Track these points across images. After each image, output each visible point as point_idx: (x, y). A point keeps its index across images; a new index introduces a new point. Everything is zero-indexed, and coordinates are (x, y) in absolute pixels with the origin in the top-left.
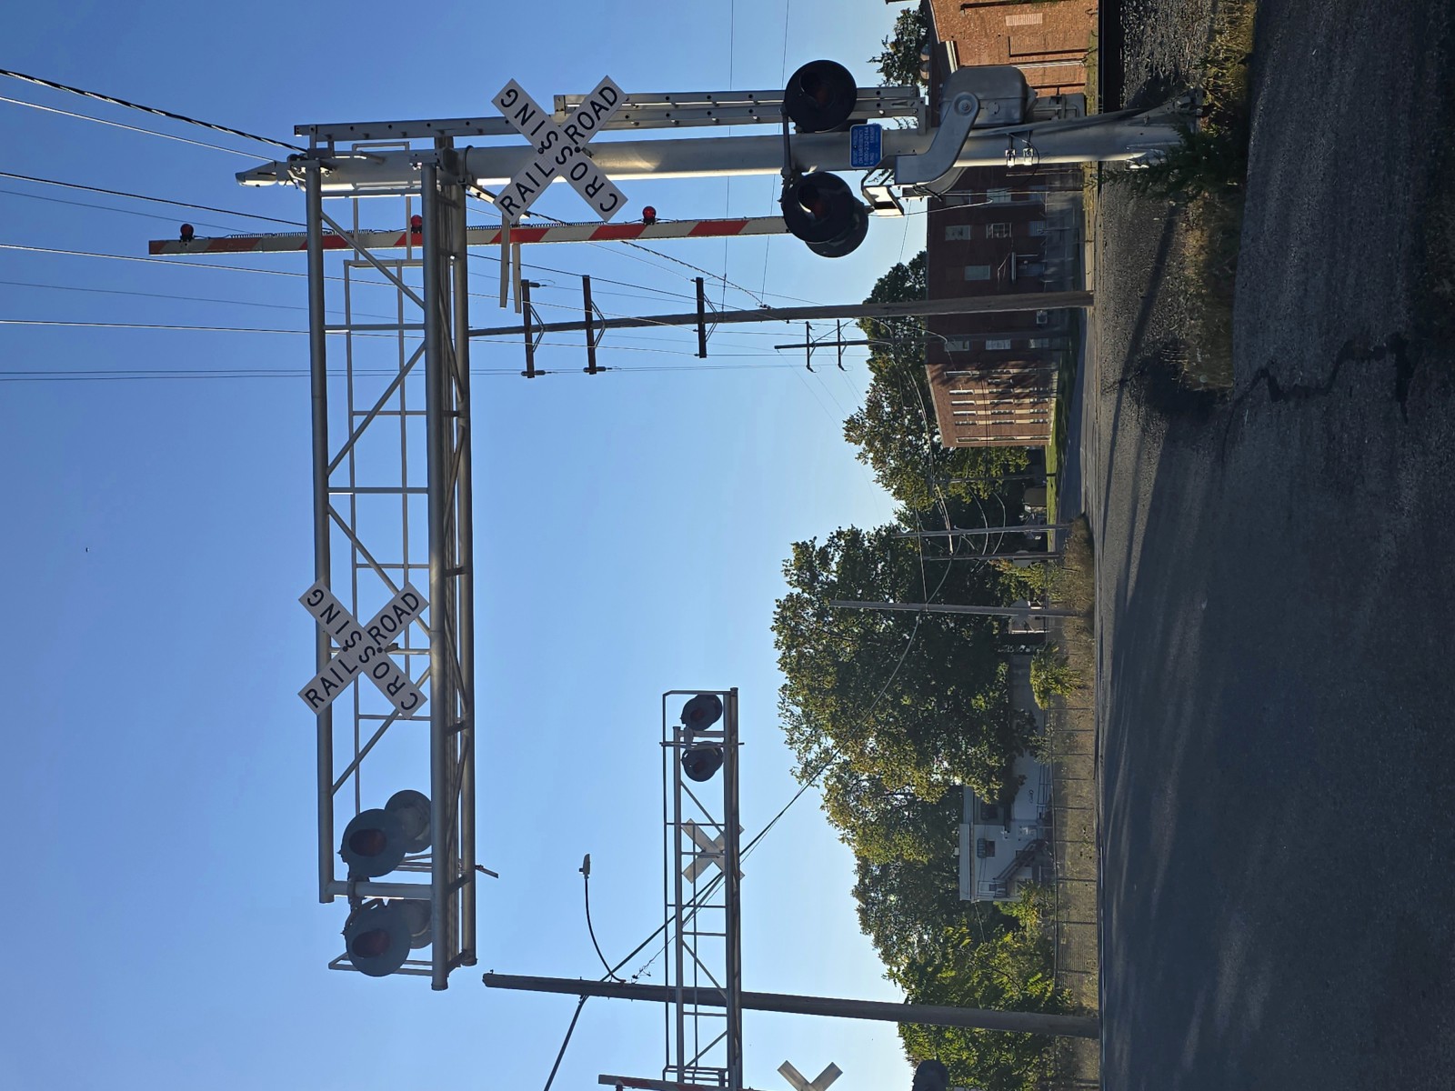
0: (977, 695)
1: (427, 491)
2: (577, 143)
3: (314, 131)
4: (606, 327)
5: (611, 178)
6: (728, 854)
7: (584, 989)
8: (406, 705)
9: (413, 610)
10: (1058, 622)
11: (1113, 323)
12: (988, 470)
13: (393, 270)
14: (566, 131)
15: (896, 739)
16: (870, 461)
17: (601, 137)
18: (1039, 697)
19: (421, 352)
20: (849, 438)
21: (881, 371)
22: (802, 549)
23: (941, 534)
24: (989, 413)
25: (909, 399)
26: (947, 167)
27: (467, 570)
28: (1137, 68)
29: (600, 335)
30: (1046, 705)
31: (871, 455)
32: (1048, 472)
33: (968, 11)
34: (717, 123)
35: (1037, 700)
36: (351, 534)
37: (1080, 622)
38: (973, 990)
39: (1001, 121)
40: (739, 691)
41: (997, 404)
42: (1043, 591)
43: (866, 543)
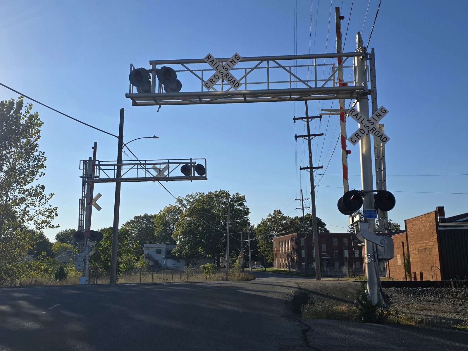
0: (203, 248)
1: (268, 89)
2: (371, 131)
3: (373, 54)
4: (308, 141)
5: (360, 141)
6: (160, 178)
7: (120, 137)
8: (207, 84)
9: (234, 86)
10: (224, 272)
11: (317, 285)
12: (267, 251)
13: (332, 78)
14: (374, 127)
15: (189, 225)
16: (268, 218)
17: (372, 137)
18: (203, 266)
19: (308, 86)
20: (275, 211)
21: (295, 220)
22: (243, 198)
23: (249, 238)
24: (283, 251)
25: (287, 228)
26: (364, 237)
27: (245, 101)
28: (391, 292)
29: (306, 139)
30: (201, 268)
31: (270, 218)
32: (266, 268)
33: (401, 244)
34: (376, 171)
35: (202, 266)
36: (255, 67)
37: (225, 277)
38: (121, 248)
39: (378, 253)
40: (206, 180)
41: (286, 253)
42: (233, 267)
43: (245, 217)
